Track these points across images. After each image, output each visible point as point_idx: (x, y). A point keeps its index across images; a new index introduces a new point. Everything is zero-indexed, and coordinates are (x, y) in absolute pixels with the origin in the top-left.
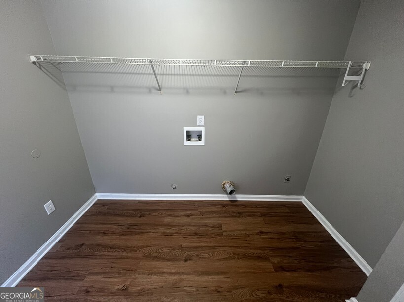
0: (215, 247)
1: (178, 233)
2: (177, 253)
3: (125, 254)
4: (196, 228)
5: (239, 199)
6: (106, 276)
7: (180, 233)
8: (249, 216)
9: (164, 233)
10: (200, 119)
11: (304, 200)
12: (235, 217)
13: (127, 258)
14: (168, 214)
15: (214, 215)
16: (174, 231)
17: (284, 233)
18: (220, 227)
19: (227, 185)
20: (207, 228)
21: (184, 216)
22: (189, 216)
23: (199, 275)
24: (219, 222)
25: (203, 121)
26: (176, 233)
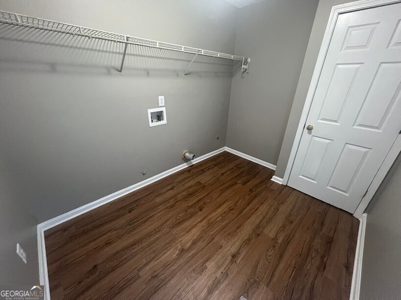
0: (208, 194)
1: (177, 202)
2: (190, 211)
3: (152, 239)
4: (186, 192)
5: (194, 163)
6: (157, 258)
7: (179, 201)
8: (209, 169)
9: (166, 208)
10: (161, 99)
11: (227, 149)
12: (202, 173)
13: (158, 239)
14: (154, 195)
15: (189, 179)
16: (173, 202)
17: (232, 169)
18: (199, 183)
19: (187, 155)
20: (193, 188)
21: (169, 190)
22: (172, 189)
23: (216, 211)
24: (196, 181)
25: (163, 101)
26: (175, 203)
